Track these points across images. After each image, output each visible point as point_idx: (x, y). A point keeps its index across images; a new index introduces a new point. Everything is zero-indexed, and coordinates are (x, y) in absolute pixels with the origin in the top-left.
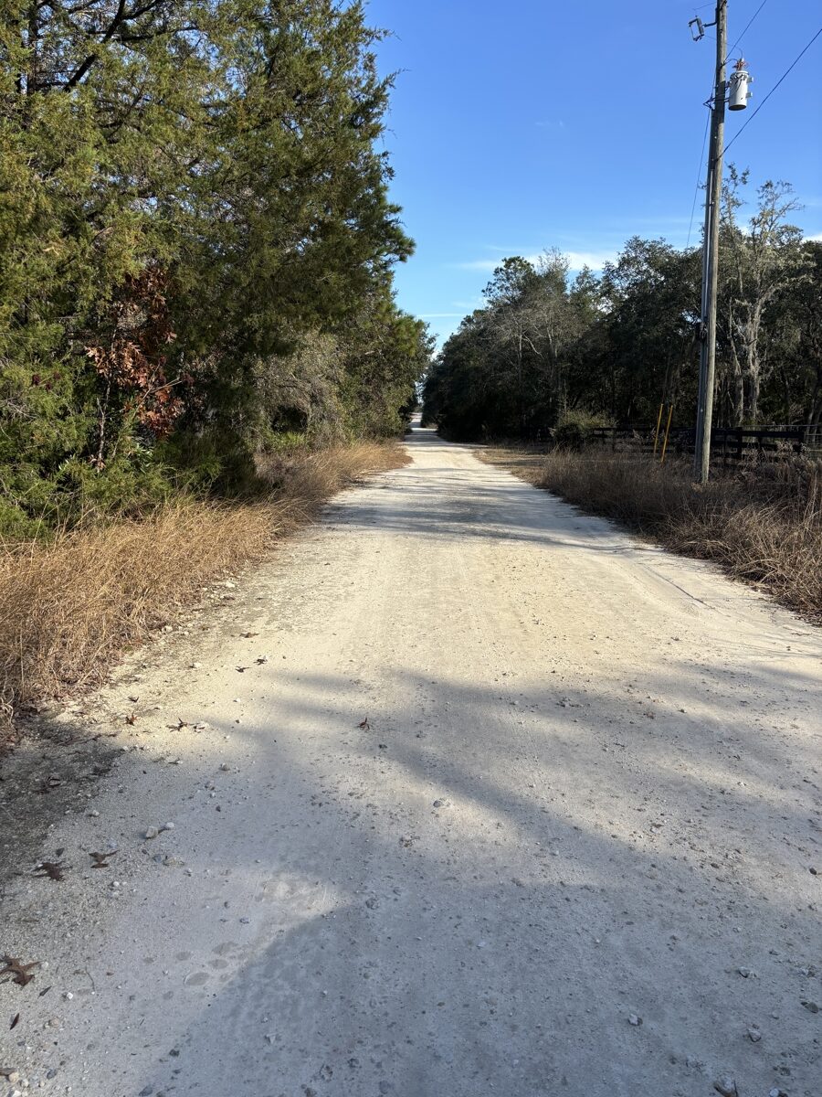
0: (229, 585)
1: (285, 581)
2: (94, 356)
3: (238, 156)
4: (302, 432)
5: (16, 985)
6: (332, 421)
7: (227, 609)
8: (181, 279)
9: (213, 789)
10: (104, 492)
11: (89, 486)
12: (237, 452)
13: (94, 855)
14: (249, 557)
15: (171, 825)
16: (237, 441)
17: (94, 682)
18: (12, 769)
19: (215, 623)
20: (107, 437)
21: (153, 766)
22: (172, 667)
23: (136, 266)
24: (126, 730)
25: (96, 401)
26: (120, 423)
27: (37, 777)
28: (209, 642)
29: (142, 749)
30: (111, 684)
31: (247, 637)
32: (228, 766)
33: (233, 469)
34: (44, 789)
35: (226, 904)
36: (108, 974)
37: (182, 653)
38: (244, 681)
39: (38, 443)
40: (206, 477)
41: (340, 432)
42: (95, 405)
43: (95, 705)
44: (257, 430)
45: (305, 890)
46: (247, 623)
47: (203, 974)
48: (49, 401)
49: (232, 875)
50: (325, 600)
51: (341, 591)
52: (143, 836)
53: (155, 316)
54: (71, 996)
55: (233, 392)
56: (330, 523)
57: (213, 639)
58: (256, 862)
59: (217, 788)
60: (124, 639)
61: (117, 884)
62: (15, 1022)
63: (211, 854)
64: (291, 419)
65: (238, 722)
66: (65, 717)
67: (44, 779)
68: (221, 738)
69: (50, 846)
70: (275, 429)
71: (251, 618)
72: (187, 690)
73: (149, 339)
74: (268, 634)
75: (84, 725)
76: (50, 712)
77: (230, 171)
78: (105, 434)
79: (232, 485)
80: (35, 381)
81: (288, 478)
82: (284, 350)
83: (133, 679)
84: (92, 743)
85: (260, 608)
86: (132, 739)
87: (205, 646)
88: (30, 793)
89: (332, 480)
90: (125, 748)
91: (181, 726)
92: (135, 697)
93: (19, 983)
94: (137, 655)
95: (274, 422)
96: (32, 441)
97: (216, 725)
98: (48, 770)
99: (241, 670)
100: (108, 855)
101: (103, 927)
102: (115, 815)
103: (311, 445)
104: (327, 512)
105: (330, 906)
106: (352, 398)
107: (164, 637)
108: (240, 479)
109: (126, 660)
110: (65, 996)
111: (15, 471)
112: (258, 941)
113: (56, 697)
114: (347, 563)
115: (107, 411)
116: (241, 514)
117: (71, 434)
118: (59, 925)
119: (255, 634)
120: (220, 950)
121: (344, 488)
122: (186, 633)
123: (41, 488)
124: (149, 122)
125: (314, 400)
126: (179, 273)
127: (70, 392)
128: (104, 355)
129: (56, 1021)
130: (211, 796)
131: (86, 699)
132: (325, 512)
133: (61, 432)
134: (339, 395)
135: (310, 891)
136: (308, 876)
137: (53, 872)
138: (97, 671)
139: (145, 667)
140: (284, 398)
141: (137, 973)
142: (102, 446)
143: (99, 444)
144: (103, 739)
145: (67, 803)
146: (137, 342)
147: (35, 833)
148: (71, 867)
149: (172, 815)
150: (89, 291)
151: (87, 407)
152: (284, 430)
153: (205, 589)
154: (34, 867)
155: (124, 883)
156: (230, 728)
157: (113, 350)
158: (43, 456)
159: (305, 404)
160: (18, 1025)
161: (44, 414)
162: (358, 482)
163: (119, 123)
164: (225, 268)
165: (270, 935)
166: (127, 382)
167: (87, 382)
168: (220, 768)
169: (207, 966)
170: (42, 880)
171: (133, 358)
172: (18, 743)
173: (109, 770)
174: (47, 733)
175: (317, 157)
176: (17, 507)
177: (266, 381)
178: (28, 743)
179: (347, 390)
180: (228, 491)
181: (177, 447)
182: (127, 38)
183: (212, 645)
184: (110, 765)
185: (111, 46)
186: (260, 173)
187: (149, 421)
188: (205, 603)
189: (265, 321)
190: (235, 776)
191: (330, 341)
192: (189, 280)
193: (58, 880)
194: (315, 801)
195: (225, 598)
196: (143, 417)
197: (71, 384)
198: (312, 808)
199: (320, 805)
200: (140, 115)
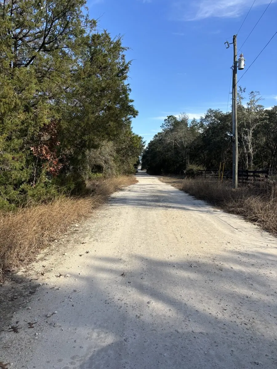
0: (77, 225)
1: (96, 224)
2: (33, 150)
3: (81, 86)
4: (101, 173)
6: (112, 169)
7: (76, 234)
8: (62, 125)
9: (71, 298)
10: (35, 195)
11: (30, 193)
12: (80, 180)
13: (29, 323)
14: (83, 216)
15: (56, 312)
16: (80, 177)
17: (30, 261)
19: (72, 239)
20: (36, 176)
21: (50, 290)
22: (57, 255)
23: (47, 121)
24: (41, 277)
25: (33, 164)
26: (41, 172)
27: (10, 295)
28: (69, 246)
29: (46, 284)
30: (36, 261)
31: (83, 244)
32: (76, 290)
33: (78, 186)
34: (12, 299)
35: (75, 341)
36: (34, 367)
37: (61, 250)
38: (82, 259)
39: (13, 178)
40: (69, 189)
41: (114, 172)
42: (33, 166)
43: (31, 269)
44: (87, 172)
46: (82, 239)
47: (67, 367)
48: (18, 165)
49: (78, 330)
50: (109, 230)
51: (115, 227)
52: (46, 316)
53: (53, 137)
55: (79, 161)
56: (111, 203)
57: (71, 245)
58: (86, 325)
59: (73, 298)
60: (41, 245)
61: (37, 334)
63: (70, 322)
64: (98, 169)
65: (79, 274)
66: (20, 273)
67: (12, 296)
68: (74, 280)
69: (14, 320)
70: (92, 172)
71: (84, 237)
72: (62, 263)
73: (51, 144)
74: (90, 242)
75: (26, 276)
76: (15, 272)
77: (78, 91)
78: (36, 175)
79: (78, 191)
80: (13, 158)
81: (97, 188)
82: (96, 147)
83: (44, 259)
84: (29, 282)
85: (87, 234)
86: (43, 281)
88: (7, 301)
89: (112, 188)
90: (41, 284)
91: (60, 276)
92: (44, 265)
94: (45, 251)
95: (92, 170)
96: (11, 178)
97: (72, 275)
98: (14, 292)
99: (81, 256)
100: (34, 323)
101: (32, 350)
102: (37, 308)
103: (104, 177)
104: (110, 199)
105: (112, 341)
106: (118, 161)
107: (54, 244)
108: (81, 189)
109: (42, 252)
111: (5, 188)
112: (87, 355)
113: (17, 266)
114: (117, 217)
115: (36, 168)
116: (81, 201)
117: (24, 176)
118: (17, 349)
119: (85, 243)
120: (73, 358)
121: (115, 191)
122: (62, 243)
123: (14, 194)
124: (53, 76)
125: (106, 162)
126: (61, 123)
127: (24, 161)
128: (36, 149)
130: (70, 301)
131: (27, 267)
133: (21, 175)
134: (114, 161)
135: (104, 335)
136: (104, 330)
137: (15, 330)
138: (32, 256)
139: (48, 255)
140: (96, 162)
141: (44, 367)
142: (34, 179)
144: (33, 281)
145: (20, 304)
146: (47, 145)
147: (9, 315)
148: (21, 328)
149: (57, 308)
150: (31, 129)
151: (30, 166)
152: (95, 172)
153: (69, 227)
154: (8, 328)
155: (40, 334)
156: (77, 276)
157: (39, 148)
158: (15, 183)
159: (103, 164)
161: (16, 169)
162: (120, 189)
163: (43, 77)
164: (76, 121)
165: (91, 352)
166: (44, 158)
167: (30, 158)
168: (73, 291)
169: (68, 364)
170: (11, 333)
171: (46, 150)
172: (4, 283)
173: (35, 292)
174: (13, 279)
175: (106, 86)
176: (6, 200)
177: (90, 157)
178: (7, 283)
179: (116, 159)
180: (77, 193)
181: (60, 179)
182: (46, 50)
183: (71, 247)
184: (35, 290)
185: (41, 53)
186: (88, 91)
187: (51, 171)
188: (69, 232)
189: (90, 138)
190: (79, 293)
191: (111, 143)
192: (64, 125)
193: (16, 333)
194: (106, 302)
195: (75, 230)
196: (49, 170)
197: (25, 159)
198: (105, 305)
199: (108, 303)
200: (50, 74)
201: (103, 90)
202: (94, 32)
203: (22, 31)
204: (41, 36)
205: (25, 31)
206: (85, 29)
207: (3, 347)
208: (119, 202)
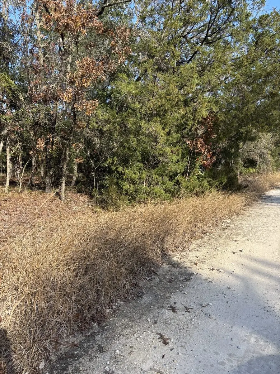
0: (228, 221)
1: (249, 222)
2: (189, 143)
3: (242, 74)
4: (255, 168)
5: (163, 344)
6: (267, 164)
7: (228, 230)
8: (219, 117)
9: (225, 294)
10: (189, 187)
11: (184, 184)
12: (232, 174)
13: (186, 307)
14: (235, 212)
15: (211, 304)
16: (232, 171)
17: (185, 249)
18: (161, 272)
19: (224, 235)
20: (190, 169)
21: (204, 281)
22: (209, 248)
23: (205, 114)
24: (195, 267)
25: (188, 157)
26: (195, 165)
27: (168, 277)
28: (222, 241)
29: (200, 274)
30: (190, 250)
31: (235, 241)
32: (231, 287)
33: (230, 181)
34: (170, 281)
35: (231, 339)
36: (192, 351)
37: (213, 243)
38: (235, 257)
39: (169, 170)
40: (221, 183)
41: (270, 168)
42: (187, 159)
43: (185, 256)
44: (238, 167)
45: (262, 343)
46: (235, 236)
47: (224, 362)
48: (174, 158)
49: (233, 329)
50: (265, 231)
51: (272, 229)
52: (201, 305)
53: (209, 130)
54: (180, 354)
55: (232, 154)
56: (266, 202)
57: (223, 240)
58: (242, 326)
59: (226, 294)
60: (193, 236)
61: (193, 319)
62: (163, 357)
63: (225, 318)
64: (251, 163)
65: (233, 272)
66: (175, 259)
67: (170, 277)
68: (227, 277)
69: (172, 300)
70: (244, 166)
71: (237, 234)
72: (215, 257)
73: (206, 137)
74: (243, 241)
75: (181, 262)
76: (171, 256)
77: (239, 80)
78: (189, 168)
79: (230, 186)
80: (172, 152)
81: (250, 185)
82: (252, 139)
83: (197, 250)
84: (184, 269)
85: (240, 231)
86: (197, 270)
87: (220, 242)
88: (166, 281)
89: (267, 185)
90: (195, 273)
91: (213, 269)
92: (197, 256)
93: (164, 344)
94: (198, 242)
95: (244, 164)
96: (168, 170)
97: (226, 271)
98: (171, 275)
99: (234, 253)
100: (190, 309)
101: (189, 333)
102: (192, 295)
103: (258, 173)
104: (265, 198)
105: (273, 353)
106: (276, 155)
107: (206, 237)
108: (233, 184)
109: (194, 243)
110: (178, 353)
111: (162, 179)
112: (244, 357)
113: (173, 251)
114: (274, 218)
115: (191, 161)
116: (234, 196)
117: (180, 168)
118: (176, 328)
119: (238, 241)
120: (230, 355)
121: (271, 189)
122: (214, 237)
123: (169, 184)
124: (214, 68)
125: (260, 156)
126: (218, 115)
127: (180, 155)
128: (192, 143)
129: (176, 361)
130: (224, 297)
131: (182, 254)
132: (264, 198)
133: (177, 167)
134: (271, 154)
135: (264, 344)
136: (263, 338)
137: (174, 309)
138: (186, 245)
139: (200, 246)
140: (249, 156)
141: (201, 353)
142: (188, 172)
143: (187, 171)
144: (188, 268)
145: (177, 287)
146: (202, 138)
147: (168, 295)
148: (179, 309)
149: (211, 300)
150: (190, 123)
151: (185, 159)
152: (248, 167)
153: (220, 222)
154: (168, 306)
155: (196, 320)
156: (231, 273)
157: (195, 141)
158: (170, 174)
159: (257, 158)
160: (164, 358)
161: (172, 161)
162: (277, 187)
163: (203, 70)
164: (234, 112)
165: (249, 356)
166: (198, 152)
167: (186, 151)
168: (227, 287)
169: (225, 360)
170: (170, 311)
171: (201, 143)
172: (162, 264)
173: (190, 279)
174: (170, 263)
175: (272, 70)
176: (163, 190)
177: (243, 150)
178: (165, 265)
179: (274, 152)
180: (228, 188)
181: (212, 172)
182: (208, 43)
183: (223, 242)
184: (190, 278)
185: (203, 46)
186: (250, 79)
187: (204, 164)
188: (220, 227)
189: (247, 129)
190: (233, 292)
191: (270, 135)
192: (221, 117)
193: (175, 312)
194: (265, 309)
195: (227, 226)
196: (202, 163)
197: (181, 153)
198: (264, 312)
199: (267, 311)
200: (210, 67)
201: (267, 75)
202: (261, 14)
203: (186, 28)
204: (204, 30)
205: (189, 28)
206: (252, 12)
207: (164, 322)
208: (276, 201)
